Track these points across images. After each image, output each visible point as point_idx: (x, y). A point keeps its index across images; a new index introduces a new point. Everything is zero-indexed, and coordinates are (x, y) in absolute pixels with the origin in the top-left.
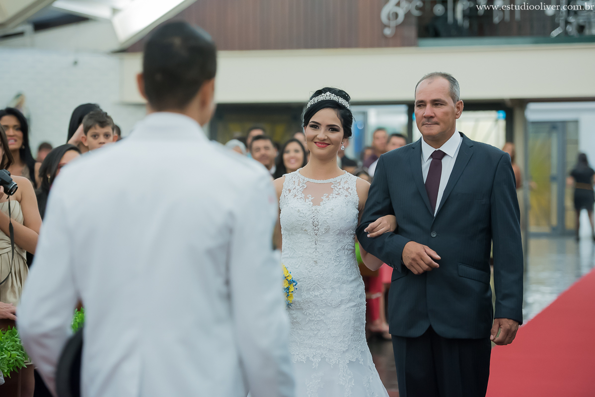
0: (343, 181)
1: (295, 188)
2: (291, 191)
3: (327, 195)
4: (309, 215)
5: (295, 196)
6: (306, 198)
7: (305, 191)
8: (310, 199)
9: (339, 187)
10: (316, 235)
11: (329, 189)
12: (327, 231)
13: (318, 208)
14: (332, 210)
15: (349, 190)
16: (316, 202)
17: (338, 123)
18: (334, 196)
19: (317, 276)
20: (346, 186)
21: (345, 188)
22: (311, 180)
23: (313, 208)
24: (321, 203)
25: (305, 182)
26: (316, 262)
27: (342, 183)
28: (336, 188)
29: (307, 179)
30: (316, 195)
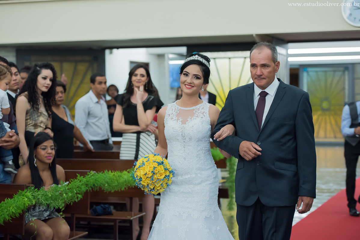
0: (201, 108)
1: (172, 114)
2: (170, 116)
3: (191, 117)
4: (179, 130)
5: (172, 118)
6: (178, 119)
7: (178, 115)
8: (181, 120)
9: (198, 112)
10: (184, 142)
11: (192, 114)
12: (190, 139)
13: (185, 125)
14: (193, 126)
15: (204, 114)
16: (184, 122)
17: (200, 74)
18: (195, 118)
19: (186, 167)
20: (203, 111)
21: (202, 113)
22: (182, 108)
23: (182, 126)
24: (187, 123)
25: (178, 109)
26: (185, 159)
27: (200, 109)
28: (196, 113)
29: (180, 108)
30: (184, 117)
